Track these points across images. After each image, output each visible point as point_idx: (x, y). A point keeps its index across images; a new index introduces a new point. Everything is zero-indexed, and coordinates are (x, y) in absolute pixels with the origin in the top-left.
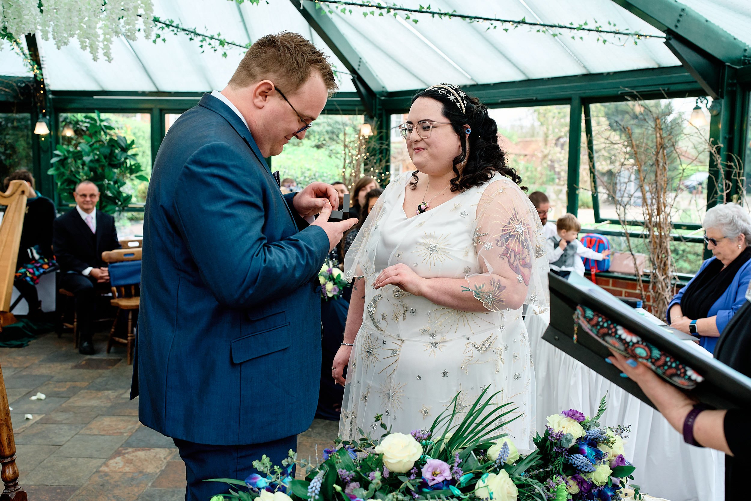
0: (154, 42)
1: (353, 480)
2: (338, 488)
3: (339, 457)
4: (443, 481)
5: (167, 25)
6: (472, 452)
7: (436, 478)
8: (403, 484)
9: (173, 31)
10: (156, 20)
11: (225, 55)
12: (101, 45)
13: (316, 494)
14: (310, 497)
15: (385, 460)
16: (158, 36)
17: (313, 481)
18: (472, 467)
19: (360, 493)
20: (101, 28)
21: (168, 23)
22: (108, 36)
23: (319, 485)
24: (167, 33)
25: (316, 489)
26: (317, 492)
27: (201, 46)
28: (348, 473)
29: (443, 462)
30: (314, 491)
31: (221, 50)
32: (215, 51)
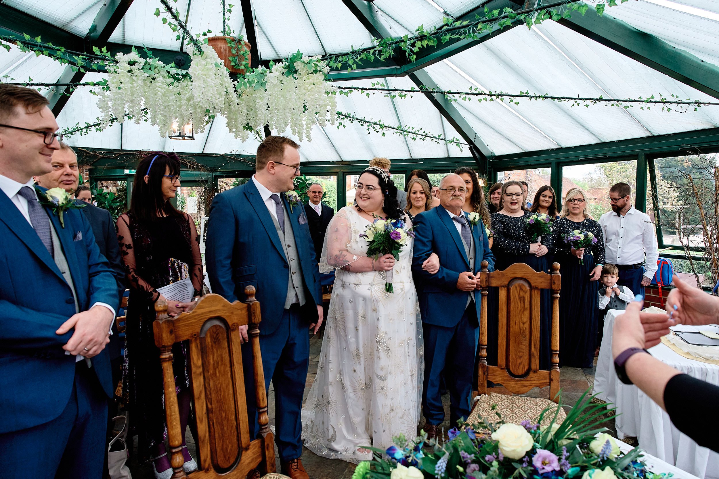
0: (338, 128)
1: (473, 462)
2: (461, 469)
3: (462, 442)
4: (552, 471)
5: (346, 116)
6: (577, 446)
7: (545, 467)
8: (517, 471)
9: (350, 120)
10: (339, 114)
11: (384, 134)
12: (305, 131)
13: (442, 473)
14: (437, 474)
15: (500, 447)
16: (341, 124)
17: (440, 461)
18: (577, 460)
19: (480, 477)
20: (305, 120)
21: (347, 115)
22: (309, 125)
23: (444, 465)
24: (346, 122)
25: (442, 468)
26: (443, 471)
27: (368, 129)
28: (469, 456)
29: (552, 454)
30: (440, 470)
31: (381, 131)
32: (377, 132)
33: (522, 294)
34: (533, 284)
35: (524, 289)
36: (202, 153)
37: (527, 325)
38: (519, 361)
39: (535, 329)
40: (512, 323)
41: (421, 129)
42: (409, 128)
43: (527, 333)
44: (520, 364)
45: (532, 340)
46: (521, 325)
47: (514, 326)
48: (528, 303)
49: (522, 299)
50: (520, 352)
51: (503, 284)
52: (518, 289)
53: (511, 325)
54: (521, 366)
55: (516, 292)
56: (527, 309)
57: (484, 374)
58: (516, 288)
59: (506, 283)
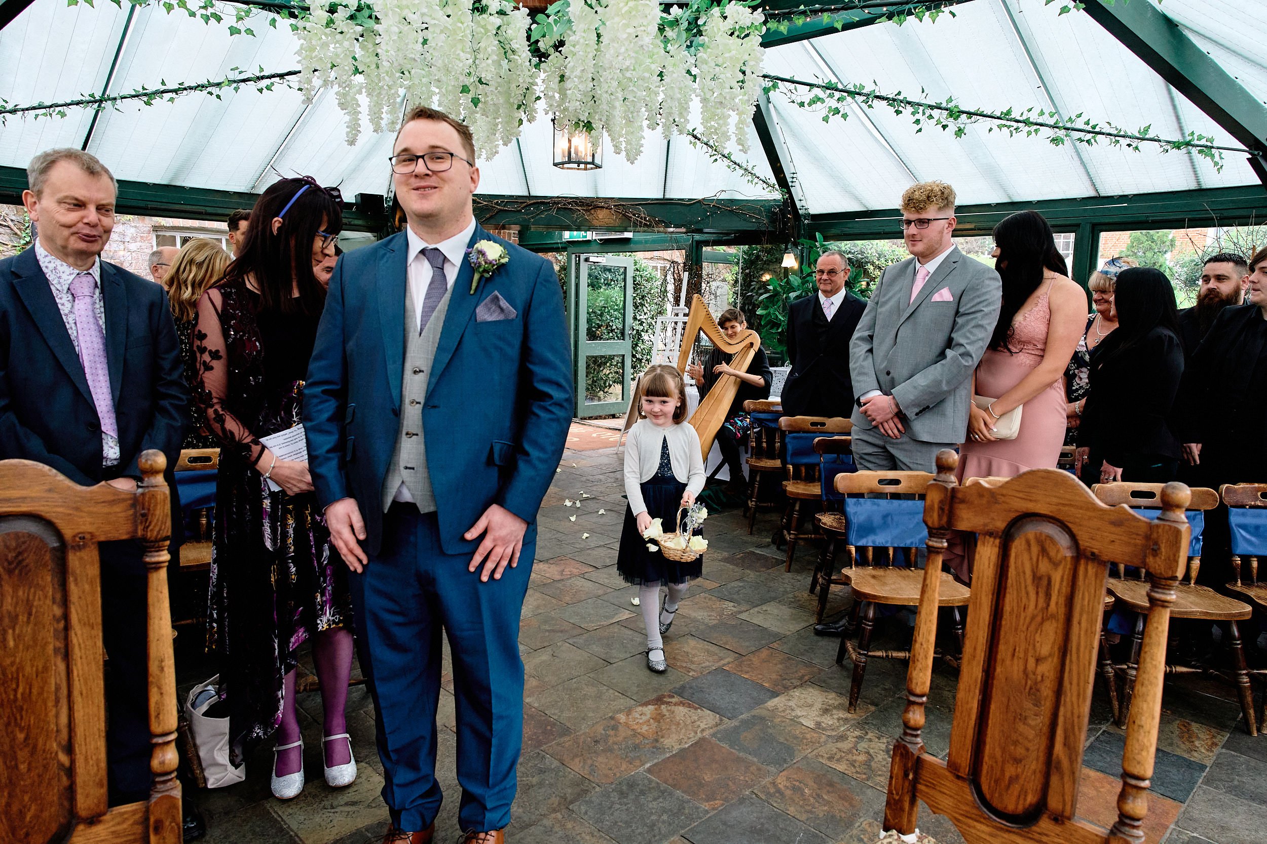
0: (827, 120)
5: (850, 93)
9: (862, 101)
11: (960, 132)
16: (835, 111)
21: (851, 89)
27: (917, 122)
31: (953, 127)
32: (944, 127)
33: (1044, 567)
34: (1085, 542)
35: (1052, 553)
36: (664, 199)
37: (1047, 669)
38: (1010, 770)
39: (1074, 687)
40: (1003, 650)
41: (1080, 116)
42: (1042, 113)
43: (1047, 691)
44: (1013, 780)
45: (1061, 720)
46: (1031, 662)
47: (1008, 662)
48: (1062, 600)
49: (1042, 583)
50: (1016, 743)
51: (990, 527)
52: (1035, 549)
53: (999, 657)
54: (1016, 789)
55: (1026, 556)
56: (1053, 617)
57: (906, 775)
58: (1028, 543)
59: (1001, 525)
